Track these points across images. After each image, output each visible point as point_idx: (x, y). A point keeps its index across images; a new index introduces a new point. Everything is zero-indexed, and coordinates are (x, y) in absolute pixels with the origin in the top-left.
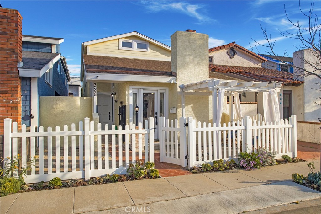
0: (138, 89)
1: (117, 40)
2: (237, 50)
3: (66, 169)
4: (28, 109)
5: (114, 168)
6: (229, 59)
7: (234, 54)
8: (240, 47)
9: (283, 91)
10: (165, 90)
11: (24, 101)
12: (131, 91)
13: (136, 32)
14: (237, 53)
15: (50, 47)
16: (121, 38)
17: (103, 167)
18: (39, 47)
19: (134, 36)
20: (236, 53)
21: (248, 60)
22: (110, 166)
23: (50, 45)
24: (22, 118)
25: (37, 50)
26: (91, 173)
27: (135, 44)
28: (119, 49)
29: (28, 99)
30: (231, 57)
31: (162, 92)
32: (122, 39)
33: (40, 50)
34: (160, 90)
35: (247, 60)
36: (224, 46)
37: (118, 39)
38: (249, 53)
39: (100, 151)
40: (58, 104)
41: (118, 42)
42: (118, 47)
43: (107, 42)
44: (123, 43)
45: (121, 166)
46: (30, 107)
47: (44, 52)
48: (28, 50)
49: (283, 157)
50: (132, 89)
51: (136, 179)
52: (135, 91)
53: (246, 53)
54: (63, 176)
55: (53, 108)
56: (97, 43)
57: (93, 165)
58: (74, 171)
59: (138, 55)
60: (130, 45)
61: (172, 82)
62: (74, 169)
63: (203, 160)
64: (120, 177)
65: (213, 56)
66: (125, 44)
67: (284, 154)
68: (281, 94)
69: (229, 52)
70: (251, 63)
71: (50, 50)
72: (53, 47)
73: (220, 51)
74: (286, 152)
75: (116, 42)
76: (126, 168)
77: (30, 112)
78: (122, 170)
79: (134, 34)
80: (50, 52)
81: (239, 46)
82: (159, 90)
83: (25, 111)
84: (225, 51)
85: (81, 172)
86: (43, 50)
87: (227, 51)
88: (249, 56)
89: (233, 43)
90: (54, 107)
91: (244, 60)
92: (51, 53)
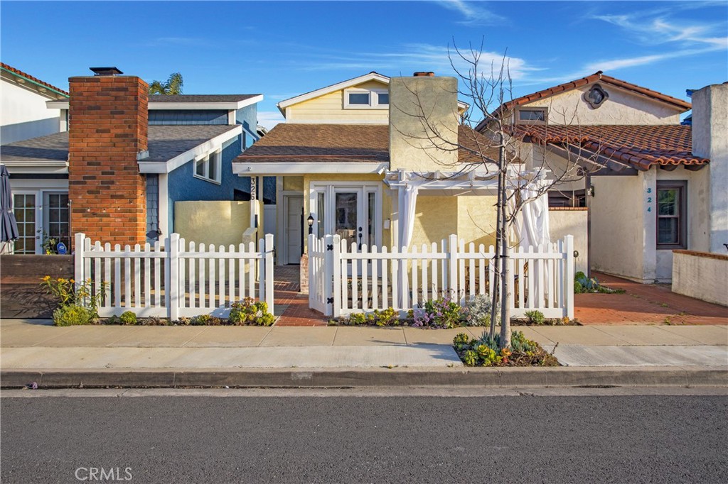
0: (326, 186)
1: (341, 92)
2: (610, 89)
3: (148, 303)
4: (155, 222)
5: (212, 307)
6: (589, 110)
7: (603, 97)
8: (614, 81)
9: (657, 181)
10: (377, 186)
11: (150, 209)
12: (312, 191)
13: (374, 72)
14: (610, 95)
15: (226, 115)
16: (348, 87)
17: (197, 305)
18: (210, 116)
19: (373, 81)
20: (608, 96)
21: (639, 109)
22: (207, 305)
23: (226, 112)
24: (147, 235)
25: (206, 123)
26: (178, 312)
27: (374, 97)
28: (343, 109)
29: (155, 207)
30: (595, 105)
31: (371, 190)
32: (349, 89)
33: (211, 122)
34: (366, 186)
35: (636, 110)
36: (574, 83)
37: (343, 90)
38: (642, 93)
39: (192, 280)
40: (198, 213)
41: (343, 95)
42: (343, 105)
43: (323, 97)
44: (351, 95)
45: (222, 305)
46: (158, 217)
47: (217, 125)
48: (194, 123)
49: (528, 314)
50: (315, 186)
51: (235, 325)
52: (321, 190)
53: (632, 93)
54: (143, 312)
55: (191, 219)
56: (303, 102)
57: (183, 301)
58: (158, 307)
59: (380, 116)
60: (364, 99)
61: (380, 172)
62: (158, 304)
63: (370, 307)
64: (211, 320)
65: (547, 108)
66: (355, 99)
67: (532, 308)
68: (650, 189)
69: (587, 96)
70: (649, 115)
71: (226, 121)
72: (230, 114)
73: (564, 95)
74: (537, 305)
75: (339, 95)
76: (228, 309)
77: (158, 225)
78: (224, 312)
79: (373, 76)
80: (226, 123)
81: (611, 80)
82: (364, 187)
83: (152, 224)
84: (577, 94)
85: (166, 308)
86: (215, 121)
87: (583, 92)
88: (643, 100)
89: (597, 74)
90: (193, 217)
91: (630, 110)
92: (228, 125)
